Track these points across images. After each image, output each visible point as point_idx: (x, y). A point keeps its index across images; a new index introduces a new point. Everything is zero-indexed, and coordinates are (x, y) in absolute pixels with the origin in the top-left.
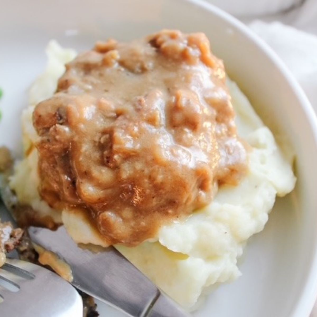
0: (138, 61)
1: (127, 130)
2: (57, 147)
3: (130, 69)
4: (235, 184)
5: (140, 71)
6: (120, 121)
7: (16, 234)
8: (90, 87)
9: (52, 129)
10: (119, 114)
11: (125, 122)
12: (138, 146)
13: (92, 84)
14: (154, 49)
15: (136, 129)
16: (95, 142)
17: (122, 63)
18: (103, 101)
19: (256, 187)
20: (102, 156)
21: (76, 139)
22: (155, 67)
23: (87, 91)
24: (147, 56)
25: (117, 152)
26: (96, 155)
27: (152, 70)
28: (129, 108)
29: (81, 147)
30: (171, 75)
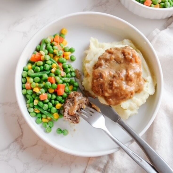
0: (119, 60)
1: (116, 82)
2: (99, 83)
3: (117, 62)
4: (139, 93)
5: (119, 62)
6: (115, 79)
7: (87, 100)
8: (107, 66)
9: (99, 79)
10: (114, 77)
11: (116, 80)
12: (118, 86)
13: (108, 65)
14: (124, 56)
15: (118, 82)
16: (108, 83)
17: (115, 59)
18: (111, 72)
19: (144, 94)
20: (110, 87)
21: (104, 82)
22: (123, 62)
23: (107, 68)
24: (122, 59)
25: (114, 87)
26: (109, 86)
27: (123, 63)
28: (117, 76)
29: (105, 84)
30: (127, 66)
